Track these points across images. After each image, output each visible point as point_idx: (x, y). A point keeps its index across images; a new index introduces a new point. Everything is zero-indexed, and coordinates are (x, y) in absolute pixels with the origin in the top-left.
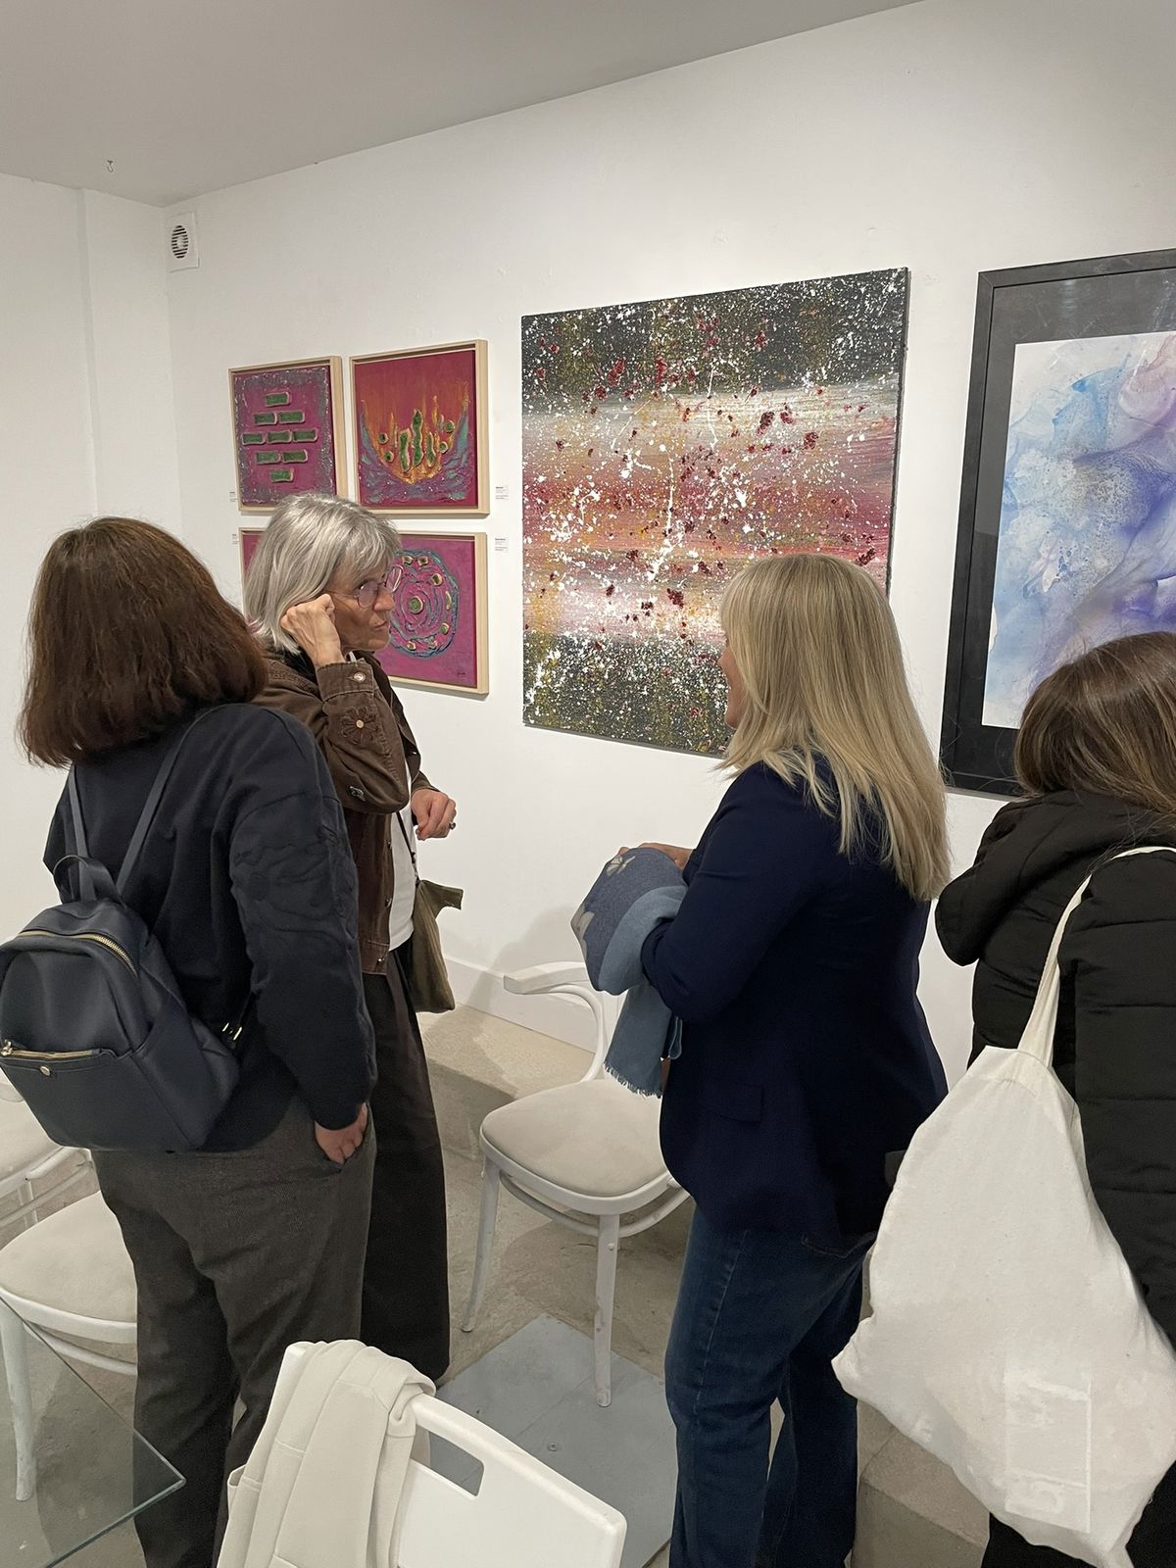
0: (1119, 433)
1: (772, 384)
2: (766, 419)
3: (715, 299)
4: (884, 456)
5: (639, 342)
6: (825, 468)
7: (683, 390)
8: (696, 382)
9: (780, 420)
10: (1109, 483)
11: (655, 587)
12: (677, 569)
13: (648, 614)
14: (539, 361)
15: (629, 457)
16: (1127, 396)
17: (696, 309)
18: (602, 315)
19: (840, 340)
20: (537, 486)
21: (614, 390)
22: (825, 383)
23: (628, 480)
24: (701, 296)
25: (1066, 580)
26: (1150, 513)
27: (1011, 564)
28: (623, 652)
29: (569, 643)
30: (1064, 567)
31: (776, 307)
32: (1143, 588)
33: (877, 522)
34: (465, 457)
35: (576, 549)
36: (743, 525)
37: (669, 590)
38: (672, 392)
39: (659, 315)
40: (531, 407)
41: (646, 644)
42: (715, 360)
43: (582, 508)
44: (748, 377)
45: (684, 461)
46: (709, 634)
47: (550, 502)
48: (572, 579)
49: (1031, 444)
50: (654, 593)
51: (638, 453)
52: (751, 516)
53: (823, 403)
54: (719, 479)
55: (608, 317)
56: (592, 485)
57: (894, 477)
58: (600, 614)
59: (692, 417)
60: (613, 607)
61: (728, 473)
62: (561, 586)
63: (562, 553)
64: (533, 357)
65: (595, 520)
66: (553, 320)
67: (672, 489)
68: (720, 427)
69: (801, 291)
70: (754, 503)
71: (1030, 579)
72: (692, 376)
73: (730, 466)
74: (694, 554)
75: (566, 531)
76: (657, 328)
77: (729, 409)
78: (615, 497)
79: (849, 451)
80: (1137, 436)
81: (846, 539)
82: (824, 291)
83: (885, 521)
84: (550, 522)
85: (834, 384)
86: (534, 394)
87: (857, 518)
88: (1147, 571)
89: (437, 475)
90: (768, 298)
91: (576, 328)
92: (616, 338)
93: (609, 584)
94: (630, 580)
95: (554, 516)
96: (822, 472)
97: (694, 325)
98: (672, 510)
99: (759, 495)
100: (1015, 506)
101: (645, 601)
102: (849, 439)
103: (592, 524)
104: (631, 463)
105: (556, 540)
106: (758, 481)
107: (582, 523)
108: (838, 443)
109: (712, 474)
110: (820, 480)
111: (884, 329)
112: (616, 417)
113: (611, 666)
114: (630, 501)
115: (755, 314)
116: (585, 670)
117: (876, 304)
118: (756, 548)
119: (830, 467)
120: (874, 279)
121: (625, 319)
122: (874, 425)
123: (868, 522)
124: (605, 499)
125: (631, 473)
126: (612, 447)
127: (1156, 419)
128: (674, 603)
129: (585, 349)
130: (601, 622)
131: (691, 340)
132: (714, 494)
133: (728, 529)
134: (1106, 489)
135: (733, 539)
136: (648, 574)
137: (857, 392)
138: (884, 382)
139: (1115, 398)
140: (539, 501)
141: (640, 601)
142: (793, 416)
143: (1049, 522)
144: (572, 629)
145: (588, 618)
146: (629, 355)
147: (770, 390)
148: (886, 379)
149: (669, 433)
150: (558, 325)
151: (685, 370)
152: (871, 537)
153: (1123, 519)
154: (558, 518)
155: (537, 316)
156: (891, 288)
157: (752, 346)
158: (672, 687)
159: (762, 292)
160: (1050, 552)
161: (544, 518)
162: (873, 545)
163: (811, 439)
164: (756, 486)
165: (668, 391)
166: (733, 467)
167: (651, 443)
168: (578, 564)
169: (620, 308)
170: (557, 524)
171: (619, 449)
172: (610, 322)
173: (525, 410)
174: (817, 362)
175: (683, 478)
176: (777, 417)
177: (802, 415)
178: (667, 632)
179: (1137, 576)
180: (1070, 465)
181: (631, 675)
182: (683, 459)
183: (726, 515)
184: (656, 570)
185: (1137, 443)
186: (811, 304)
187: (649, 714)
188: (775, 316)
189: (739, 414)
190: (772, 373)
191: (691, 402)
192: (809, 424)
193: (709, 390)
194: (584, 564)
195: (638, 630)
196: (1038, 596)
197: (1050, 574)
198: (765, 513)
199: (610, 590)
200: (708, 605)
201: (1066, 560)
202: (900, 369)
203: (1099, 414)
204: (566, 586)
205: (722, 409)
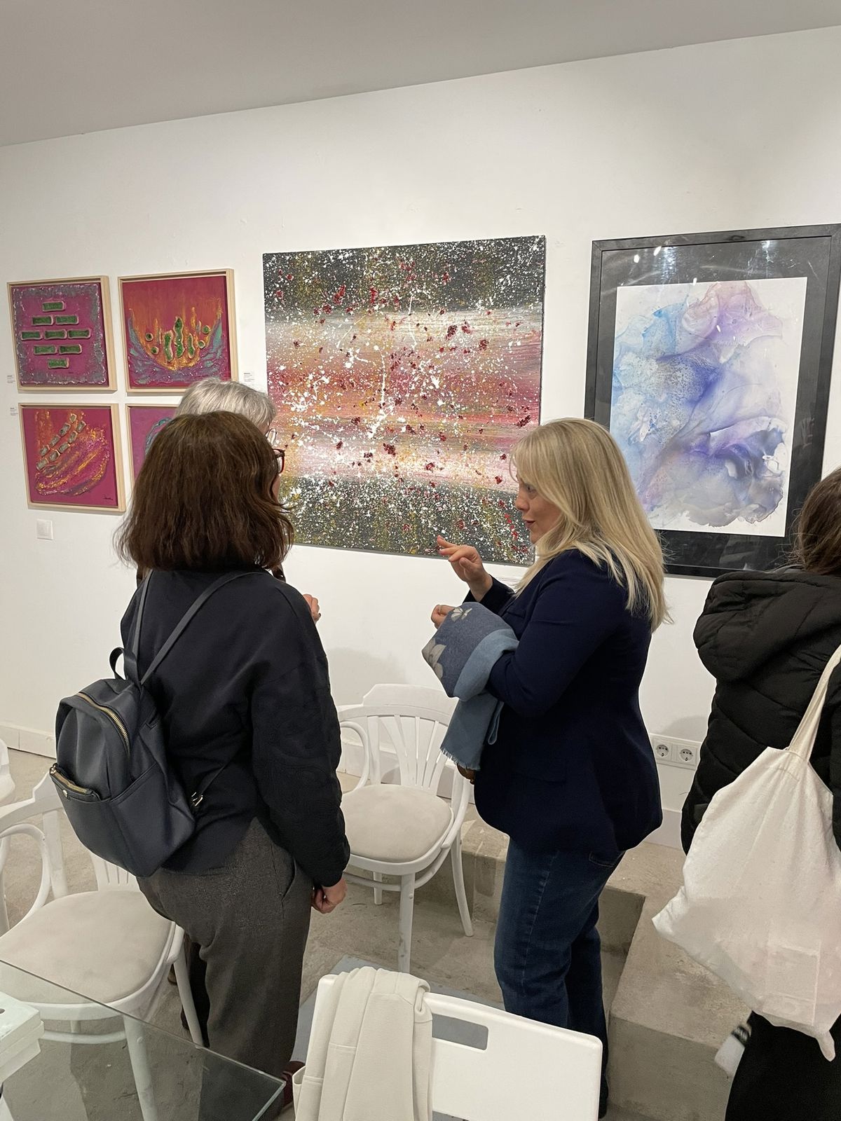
0: (683, 344)
1: (454, 307)
2: (452, 330)
3: (412, 249)
4: (533, 356)
5: (355, 276)
6: (493, 364)
7: (390, 309)
8: (401, 303)
9: (462, 331)
10: (678, 374)
11: (373, 442)
12: (390, 430)
13: (369, 461)
14: (278, 286)
15: (351, 354)
16: (686, 319)
17: (398, 255)
18: (326, 256)
19: (501, 280)
20: (279, 373)
21: (338, 307)
22: (492, 308)
23: (350, 369)
24: (401, 247)
25: (654, 433)
26: (704, 392)
27: (620, 424)
28: (351, 488)
29: (308, 483)
30: (653, 426)
31: (456, 257)
32: (702, 437)
33: (531, 398)
34: (219, 351)
35: (311, 417)
36: (437, 400)
37: (384, 445)
38: (382, 310)
39: (371, 258)
40: (272, 317)
41: (368, 482)
42: (413, 290)
43: (315, 388)
44: (438, 301)
45: (393, 357)
46: (415, 474)
47: (290, 384)
48: (309, 438)
49: (628, 349)
50: (373, 447)
51: (358, 351)
52: (443, 394)
53: (491, 321)
54: (419, 369)
55: (331, 257)
56: (323, 372)
57: (541, 369)
58: (331, 461)
59: (397, 327)
60: (342, 457)
61: (425, 366)
62: (301, 443)
63: (300, 419)
64: (273, 283)
65: (326, 397)
66: (288, 258)
67: (385, 376)
68: (419, 335)
69: (474, 247)
70: (445, 386)
71: (632, 433)
72: (396, 300)
73: (426, 361)
74: (402, 419)
75: (304, 405)
76: (370, 266)
77: (425, 323)
78: (341, 381)
79: (511, 352)
80: (693, 346)
81: (510, 409)
82: (489, 248)
83: (536, 397)
84: (291, 398)
85: (498, 308)
86: (275, 308)
87: (517, 396)
88: (703, 428)
89: (196, 364)
90: (450, 251)
91: (307, 263)
92: (338, 272)
93: (338, 441)
94: (354, 438)
95: (293, 394)
96: (492, 365)
97: (397, 266)
98: (385, 390)
99: (448, 380)
100: (620, 388)
101: (367, 452)
102: (510, 344)
103: (323, 399)
104: (353, 358)
105: (295, 411)
106: (447, 371)
107: (316, 399)
108: (502, 347)
109: (414, 366)
110: (491, 371)
111: (531, 274)
112: (340, 326)
113: (341, 498)
114: (352, 384)
115: (441, 260)
116: (322, 501)
117: (525, 258)
118: (447, 416)
119: (497, 362)
120: (524, 242)
121: (345, 259)
122: (527, 336)
123: (525, 398)
124: (333, 382)
125: (352, 365)
126: (337, 346)
127: (705, 336)
128: (389, 453)
129: (314, 278)
130: (333, 467)
131: (395, 276)
132: (416, 379)
133: (427, 404)
134: (676, 377)
135: (431, 410)
136: (368, 433)
137: (515, 314)
138: (532, 308)
139: (680, 322)
140: (281, 383)
141: (363, 452)
142: (471, 328)
143: (642, 398)
144: (310, 473)
145: (322, 465)
146: (348, 284)
147: (454, 311)
148: (534, 306)
149: (381, 338)
150: (292, 261)
151: (391, 295)
152: (528, 408)
153: (688, 396)
154: (296, 395)
155: (276, 254)
156: (535, 248)
157: (439, 281)
158: (388, 511)
159: (446, 246)
160: (644, 416)
161: (285, 395)
162: (529, 413)
163: (483, 344)
164: (446, 374)
165: (379, 310)
166: (429, 361)
167: (368, 344)
168: (313, 427)
169: (340, 251)
170: (296, 399)
171: (343, 348)
172: (333, 261)
173: (267, 320)
174: (486, 293)
175: (392, 368)
176: (459, 329)
177: (476, 328)
178: (384, 473)
179: (697, 431)
180: (654, 363)
181: (357, 503)
182: (392, 356)
183: (425, 393)
184: (374, 431)
185: (694, 349)
186: (480, 255)
187: (372, 530)
188: (456, 262)
189: (432, 327)
190: (455, 299)
191: (398, 317)
192: (482, 334)
193: (410, 309)
194: (318, 428)
195: (362, 472)
196: (637, 444)
197: (645, 430)
198: (453, 393)
199: (339, 445)
200: (414, 454)
201: (654, 421)
202: (542, 300)
203: (671, 332)
204: (304, 442)
205: (419, 322)
